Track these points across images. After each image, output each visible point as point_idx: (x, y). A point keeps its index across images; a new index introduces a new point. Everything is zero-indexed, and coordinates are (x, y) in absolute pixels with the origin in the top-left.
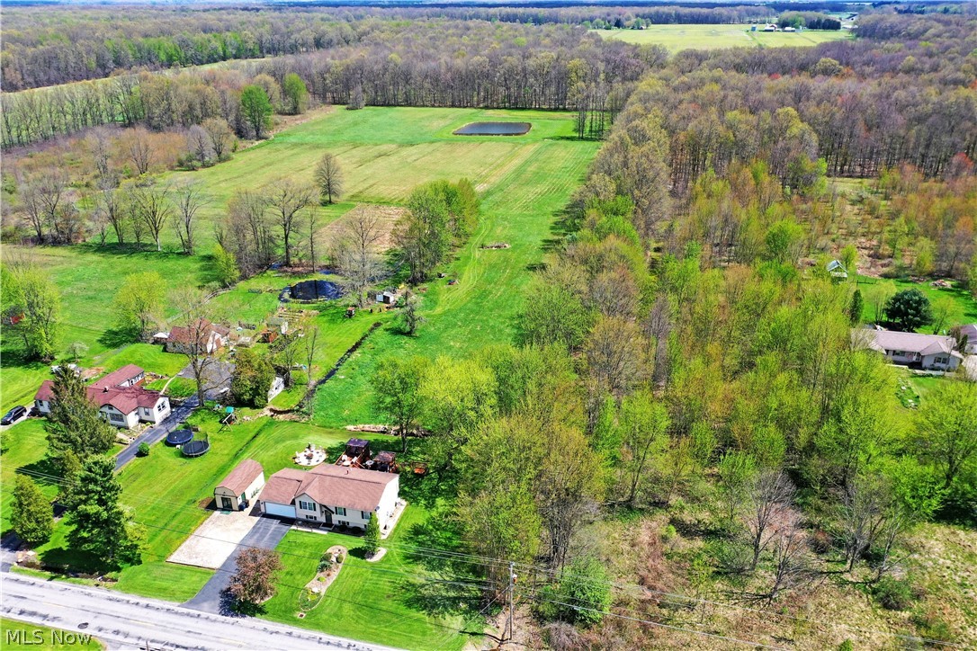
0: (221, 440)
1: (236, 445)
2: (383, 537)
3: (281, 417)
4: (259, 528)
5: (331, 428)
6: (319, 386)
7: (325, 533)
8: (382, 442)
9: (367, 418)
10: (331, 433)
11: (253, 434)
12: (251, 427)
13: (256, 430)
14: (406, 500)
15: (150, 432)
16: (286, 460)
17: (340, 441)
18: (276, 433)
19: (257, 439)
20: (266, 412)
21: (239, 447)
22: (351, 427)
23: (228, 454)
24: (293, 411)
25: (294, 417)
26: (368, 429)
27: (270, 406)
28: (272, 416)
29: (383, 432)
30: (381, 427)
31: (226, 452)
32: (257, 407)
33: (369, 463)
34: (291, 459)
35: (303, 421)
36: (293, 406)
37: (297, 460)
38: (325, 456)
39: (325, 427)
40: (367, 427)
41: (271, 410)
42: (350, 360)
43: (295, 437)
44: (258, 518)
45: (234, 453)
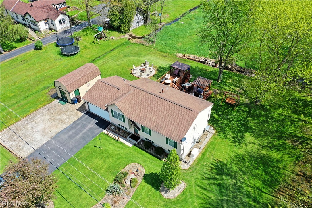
0: (90, 48)
1: (98, 53)
2: (185, 167)
3: (134, 40)
4: (78, 124)
5: (166, 53)
6: (166, 26)
7: (131, 145)
8: (202, 70)
9: (194, 51)
10: (165, 56)
11: (112, 48)
12: (113, 44)
13: (115, 46)
14: (215, 128)
15: (52, 36)
16: (126, 69)
17: (169, 63)
18: (128, 50)
19: (113, 52)
20: (127, 36)
21: (99, 55)
22: (180, 55)
23: (89, 59)
24: (144, 38)
25: (143, 41)
26: (192, 58)
27: (130, 33)
28: (129, 39)
29: (204, 63)
30: (203, 58)
31: (89, 56)
32: (122, 32)
33: (187, 85)
34: (129, 70)
35: (148, 45)
36: (145, 35)
37: (133, 72)
38: (154, 72)
39: (162, 52)
40: (192, 57)
41: (131, 35)
42: (190, 14)
43: (139, 55)
44: (83, 114)
45: (94, 58)
